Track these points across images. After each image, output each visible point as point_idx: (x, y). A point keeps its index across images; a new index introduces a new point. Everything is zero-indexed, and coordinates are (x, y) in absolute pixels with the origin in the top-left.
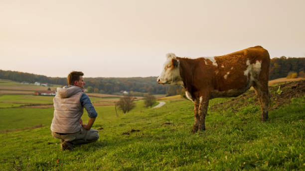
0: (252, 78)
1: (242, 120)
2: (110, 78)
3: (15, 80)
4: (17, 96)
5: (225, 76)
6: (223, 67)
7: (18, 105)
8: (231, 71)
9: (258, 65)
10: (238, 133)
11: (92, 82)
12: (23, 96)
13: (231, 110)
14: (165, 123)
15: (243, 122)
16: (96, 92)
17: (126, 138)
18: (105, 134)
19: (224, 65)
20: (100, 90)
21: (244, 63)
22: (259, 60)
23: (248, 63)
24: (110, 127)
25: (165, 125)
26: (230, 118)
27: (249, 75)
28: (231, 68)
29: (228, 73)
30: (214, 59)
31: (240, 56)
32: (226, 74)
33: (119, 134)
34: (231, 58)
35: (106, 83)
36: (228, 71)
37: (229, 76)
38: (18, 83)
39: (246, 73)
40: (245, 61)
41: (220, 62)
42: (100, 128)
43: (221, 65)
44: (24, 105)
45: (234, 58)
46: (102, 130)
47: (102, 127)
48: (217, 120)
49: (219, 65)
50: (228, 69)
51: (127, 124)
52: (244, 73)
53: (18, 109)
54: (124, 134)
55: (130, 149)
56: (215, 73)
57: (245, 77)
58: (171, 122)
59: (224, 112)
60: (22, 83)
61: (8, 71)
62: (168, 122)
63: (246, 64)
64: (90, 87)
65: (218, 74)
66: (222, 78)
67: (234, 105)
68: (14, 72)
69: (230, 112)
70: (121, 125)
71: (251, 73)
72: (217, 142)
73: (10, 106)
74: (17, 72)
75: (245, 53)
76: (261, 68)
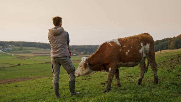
0: (144, 55)
1: (177, 76)
2: (96, 45)
3: (43, 48)
4: (43, 57)
5: (127, 53)
6: (125, 46)
7: (45, 62)
8: (131, 50)
9: (148, 46)
10: (173, 88)
11: (86, 48)
12: (47, 57)
13: (170, 67)
14: (128, 75)
15: (177, 77)
16: (88, 54)
17: (103, 88)
18: (91, 83)
19: (126, 45)
20: (90, 53)
21: (139, 44)
22: (148, 43)
23: (142, 44)
24: (94, 78)
25: (128, 77)
26: (169, 73)
27: (143, 53)
28: (131, 47)
29: (129, 51)
30: (117, 40)
31: (136, 40)
32: (127, 51)
33: (99, 84)
34: (130, 40)
35: (94, 48)
36: (128, 50)
37: (129, 53)
38: (44, 50)
39: (141, 51)
40: (140, 43)
41: (122, 43)
42: (89, 78)
43: (123, 45)
44: (47, 62)
45: (133, 40)
46: (90, 80)
47: (90, 78)
48: (161, 75)
49: (122, 46)
50: (129, 48)
51: (105, 76)
52: (139, 51)
53: (45, 64)
54: (102, 84)
55: (103, 98)
56: (119, 51)
57: (140, 54)
58: (132, 75)
59: (165, 68)
60: (46, 50)
61: (39, 43)
62: (129, 75)
63: (140, 45)
64: (84, 51)
65: (121, 51)
66: (124, 54)
67: (172, 63)
68: (42, 43)
69: (170, 69)
70: (101, 77)
71: (144, 52)
72: (158, 95)
73: (40, 63)
74: (44, 43)
75: (140, 37)
76: (150, 49)
